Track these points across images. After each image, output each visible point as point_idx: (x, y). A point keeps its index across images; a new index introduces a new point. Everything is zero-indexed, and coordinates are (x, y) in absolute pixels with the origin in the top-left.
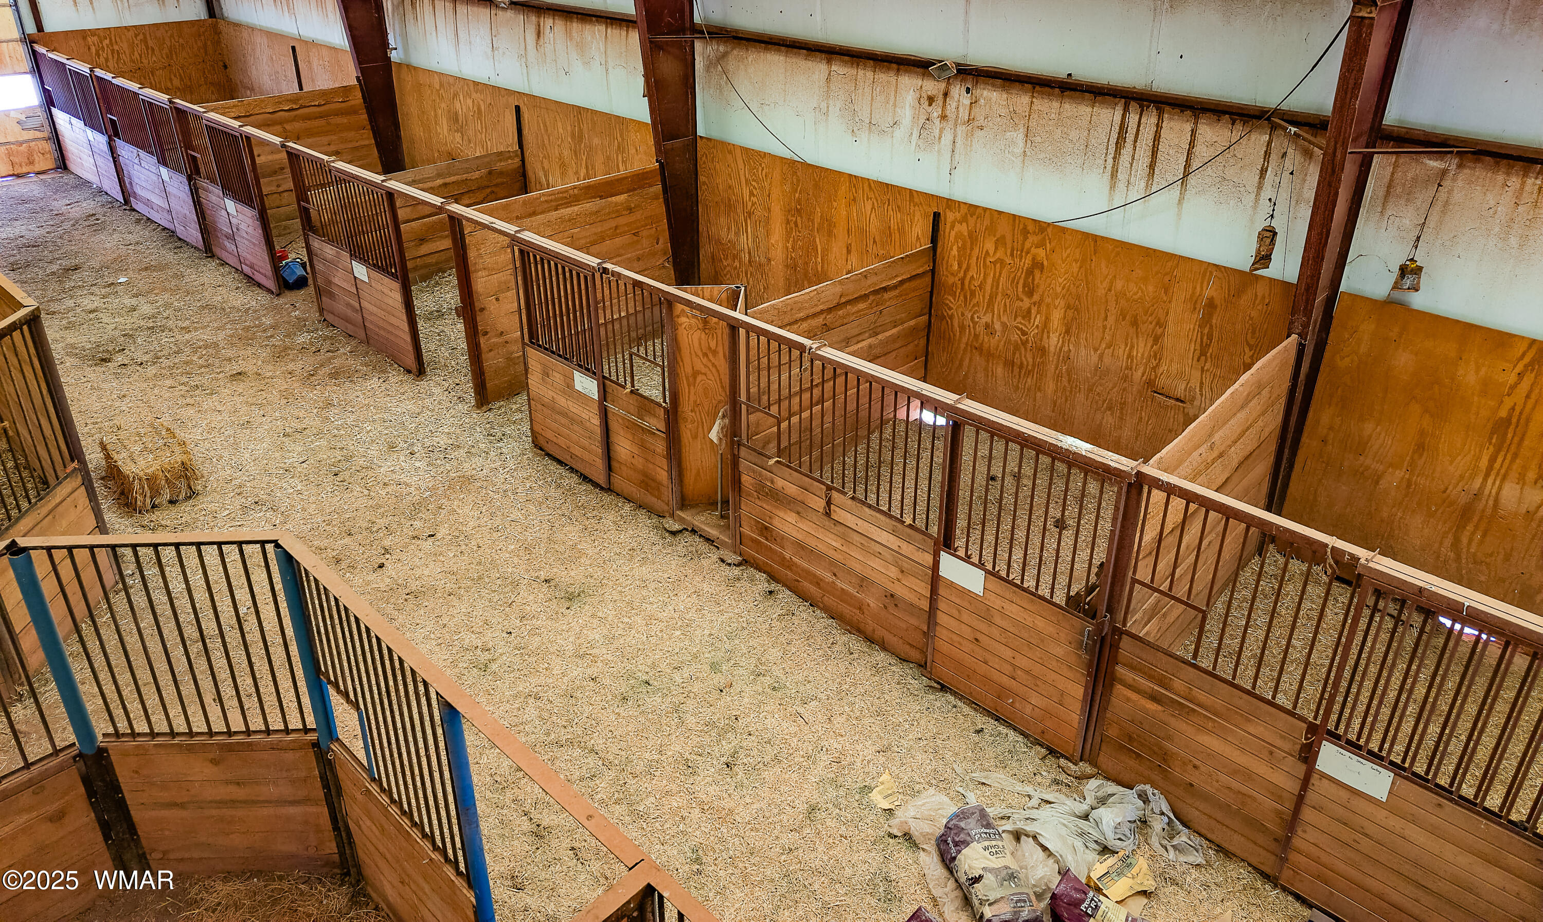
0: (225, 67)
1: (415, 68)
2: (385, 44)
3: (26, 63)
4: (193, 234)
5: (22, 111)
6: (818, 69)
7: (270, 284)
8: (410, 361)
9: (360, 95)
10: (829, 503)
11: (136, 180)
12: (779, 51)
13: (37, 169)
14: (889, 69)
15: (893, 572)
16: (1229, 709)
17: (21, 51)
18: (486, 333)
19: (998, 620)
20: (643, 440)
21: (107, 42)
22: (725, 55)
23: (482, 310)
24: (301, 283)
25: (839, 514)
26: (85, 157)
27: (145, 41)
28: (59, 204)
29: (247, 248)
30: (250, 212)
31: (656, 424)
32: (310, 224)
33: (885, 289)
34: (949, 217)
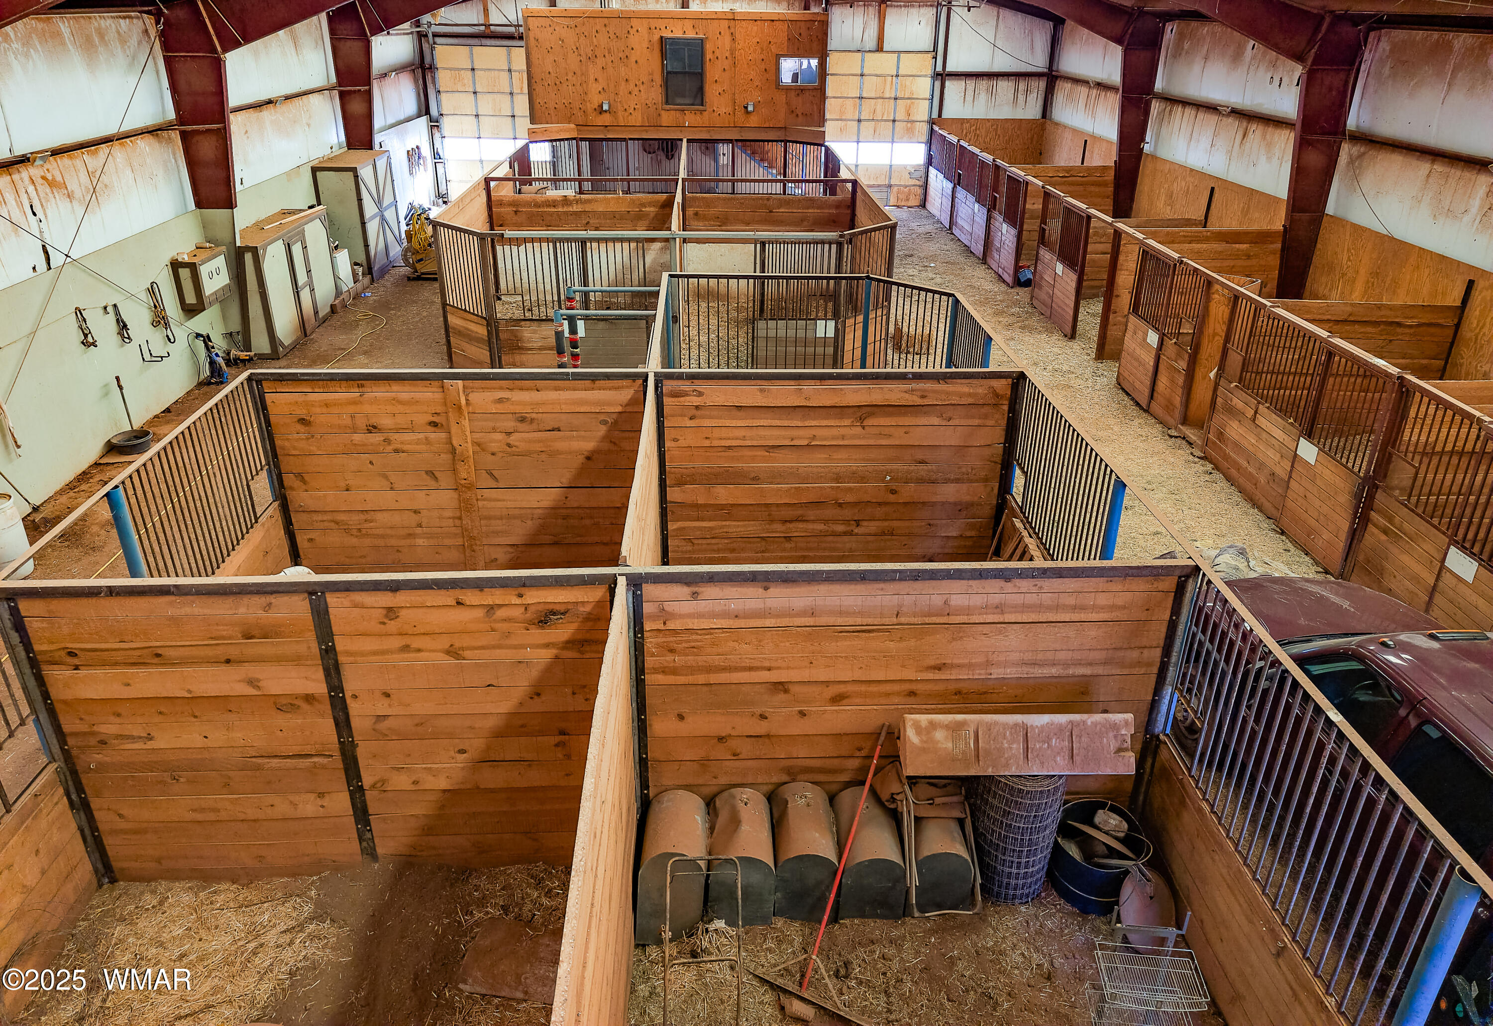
0: (1041, 154)
1: (1156, 158)
2: (1143, 139)
3: (925, 137)
4: (978, 249)
5: (913, 166)
6: (1424, 167)
7: (1009, 280)
8: (1068, 330)
9: (1113, 174)
10: (1256, 412)
11: (960, 213)
12: (1401, 153)
13: (910, 204)
14: (1474, 169)
15: (1277, 457)
16: (1417, 534)
17: (925, 128)
18: (1115, 312)
19: (1318, 482)
20: (1173, 377)
21: (974, 128)
22: (1364, 154)
23: (1117, 296)
24: (1027, 283)
25: (1261, 420)
26: (937, 199)
27: (996, 130)
28: (914, 225)
29: (1005, 256)
30: (1013, 232)
31: (1182, 365)
32: (1042, 240)
33: (1399, 324)
34: (1480, 284)
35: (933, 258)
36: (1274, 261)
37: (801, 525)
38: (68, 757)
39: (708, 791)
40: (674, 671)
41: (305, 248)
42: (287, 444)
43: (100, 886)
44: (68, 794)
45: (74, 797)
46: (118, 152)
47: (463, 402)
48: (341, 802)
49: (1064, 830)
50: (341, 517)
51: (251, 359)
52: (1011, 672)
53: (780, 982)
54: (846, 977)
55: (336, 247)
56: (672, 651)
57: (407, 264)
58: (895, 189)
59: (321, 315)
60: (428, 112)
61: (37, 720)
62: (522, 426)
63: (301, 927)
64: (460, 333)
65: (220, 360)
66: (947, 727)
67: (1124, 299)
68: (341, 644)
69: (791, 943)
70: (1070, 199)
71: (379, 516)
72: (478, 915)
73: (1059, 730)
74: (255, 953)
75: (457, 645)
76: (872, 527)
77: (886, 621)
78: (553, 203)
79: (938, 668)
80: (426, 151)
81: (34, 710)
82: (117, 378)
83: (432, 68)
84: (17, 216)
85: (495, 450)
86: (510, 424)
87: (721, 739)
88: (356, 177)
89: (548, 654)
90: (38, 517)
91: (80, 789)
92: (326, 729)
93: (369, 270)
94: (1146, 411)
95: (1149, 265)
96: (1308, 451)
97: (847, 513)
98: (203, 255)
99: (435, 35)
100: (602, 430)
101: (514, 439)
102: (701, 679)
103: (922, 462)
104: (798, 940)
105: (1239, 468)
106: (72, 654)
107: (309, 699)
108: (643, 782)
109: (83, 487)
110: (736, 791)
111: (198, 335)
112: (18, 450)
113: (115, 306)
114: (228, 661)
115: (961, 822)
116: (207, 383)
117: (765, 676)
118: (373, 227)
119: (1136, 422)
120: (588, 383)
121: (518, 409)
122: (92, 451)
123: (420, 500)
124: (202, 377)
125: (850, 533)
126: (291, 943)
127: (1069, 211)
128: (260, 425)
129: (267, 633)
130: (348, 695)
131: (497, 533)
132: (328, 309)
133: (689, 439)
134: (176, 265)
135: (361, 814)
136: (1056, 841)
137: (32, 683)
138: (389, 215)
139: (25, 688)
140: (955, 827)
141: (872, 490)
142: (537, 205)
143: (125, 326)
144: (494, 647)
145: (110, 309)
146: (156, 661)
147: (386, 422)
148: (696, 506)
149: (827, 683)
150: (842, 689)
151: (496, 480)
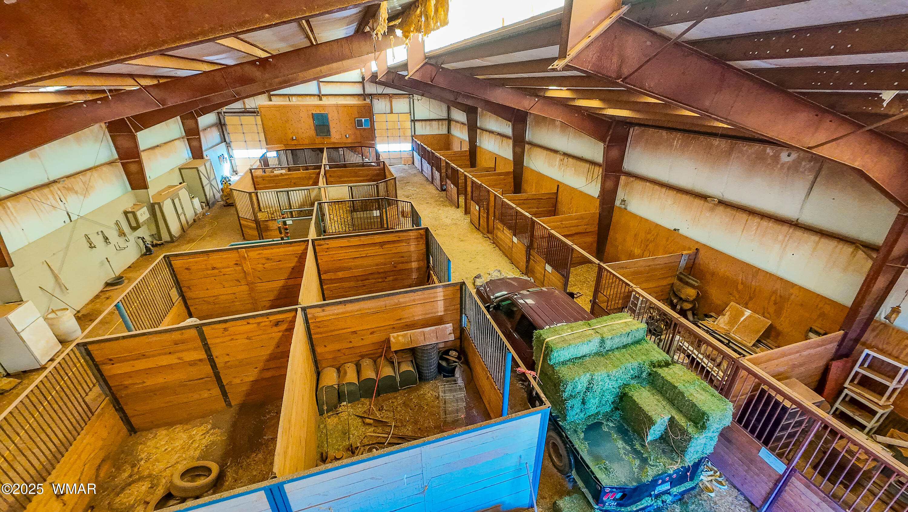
0: (449, 145)
1: (481, 147)
2: (476, 142)
3: (411, 141)
4: (430, 179)
5: (408, 151)
7: (439, 189)
8: (457, 205)
9: (469, 153)
10: (503, 229)
11: (424, 167)
13: (408, 163)
15: (509, 242)
17: (411, 138)
18: (468, 200)
19: (518, 248)
20: (484, 219)
21: (425, 138)
22: (531, 148)
23: (468, 194)
24: (445, 190)
26: (417, 162)
27: (432, 139)
28: (410, 171)
29: (438, 181)
30: (439, 174)
31: (485, 215)
32: (447, 177)
33: (541, 199)
34: (560, 186)
35: (416, 183)
36: (511, 180)
37: (367, 281)
38: (113, 394)
39: (337, 366)
40: (321, 333)
41: (180, 200)
42: (182, 277)
43: (131, 435)
44: (114, 406)
45: (117, 407)
46: (95, 174)
47: (246, 255)
48: (216, 391)
49: (442, 358)
50: (205, 299)
51: (162, 244)
52: (420, 317)
53: (363, 415)
54: (382, 410)
55: (193, 197)
56: (319, 327)
57: (223, 200)
58: (403, 159)
59: (190, 223)
60: (225, 141)
61: (100, 384)
62: (267, 261)
63: (208, 432)
64: (246, 227)
65: (150, 246)
66: (402, 336)
67: (469, 196)
68: (209, 342)
69: (366, 404)
70: (452, 164)
71: (220, 297)
72: (268, 416)
73: (433, 331)
74: (192, 443)
75: (249, 336)
76: (391, 278)
77: (383, 309)
78: (277, 176)
79: (400, 319)
80: (226, 156)
81: (97, 381)
82: (107, 258)
83: (225, 125)
84: (54, 203)
85: (259, 270)
86: (264, 261)
87: (339, 350)
88: (198, 170)
89: (281, 334)
90: (80, 315)
91: (118, 403)
92: (208, 369)
93: (208, 204)
94: (479, 230)
95: (474, 185)
96: (515, 240)
97: (382, 275)
98: (137, 207)
99: (224, 113)
100: (296, 259)
101: (265, 266)
102: (330, 334)
103: (403, 257)
104: (368, 403)
105: (501, 245)
106: (111, 360)
107: (201, 360)
108: (317, 367)
109: (97, 301)
110: (346, 365)
111: (139, 238)
112: (68, 291)
113: (102, 232)
114: (170, 353)
115: (412, 361)
116: (145, 254)
117: (349, 330)
118: (207, 189)
119: (475, 234)
120: (289, 245)
121: (266, 256)
122: (100, 286)
123: (235, 289)
124: (142, 253)
125: (384, 281)
126: (205, 437)
127: (453, 168)
128: (170, 272)
129: (183, 342)
130: (214, 358)
131: (264, 297)
132: (192, 221)
133: (325, 259)
134: (126, 213)
135: (224, 393)
136: (439, 363)
137: (96, 372)
138: (214, 182)
139: (93, 374)
140: (410, 363)
141: (388, 267)
142: (271, 177)
143: (107, 238)
144: (261, 335)
145: (100, 233)
146: (143, 357)
147: (219, 265)
148: (331, 279)
149: (368, 329)
150: (373, 330)
151: (261, 279)
